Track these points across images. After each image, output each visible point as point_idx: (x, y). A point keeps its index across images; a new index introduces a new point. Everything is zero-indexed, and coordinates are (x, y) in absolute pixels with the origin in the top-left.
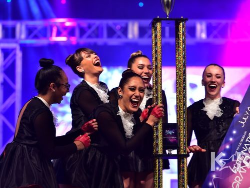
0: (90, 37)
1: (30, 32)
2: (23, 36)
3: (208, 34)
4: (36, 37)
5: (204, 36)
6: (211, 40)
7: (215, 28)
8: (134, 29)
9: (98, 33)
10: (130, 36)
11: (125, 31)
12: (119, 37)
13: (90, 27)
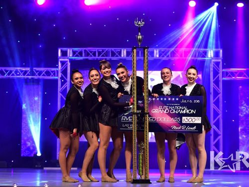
0: (103, 56)
1: (74, 53)
2: (71, 55)
3: (160, 56)
4: (77, 56)
5: (158, 56)
6: (161, 58)
7: (163, 52)
8: (124, 53)
9: (107, 54)
10: (122, 56)
11: (120, 53)
12: (117, 56)
13: (103, 51)
